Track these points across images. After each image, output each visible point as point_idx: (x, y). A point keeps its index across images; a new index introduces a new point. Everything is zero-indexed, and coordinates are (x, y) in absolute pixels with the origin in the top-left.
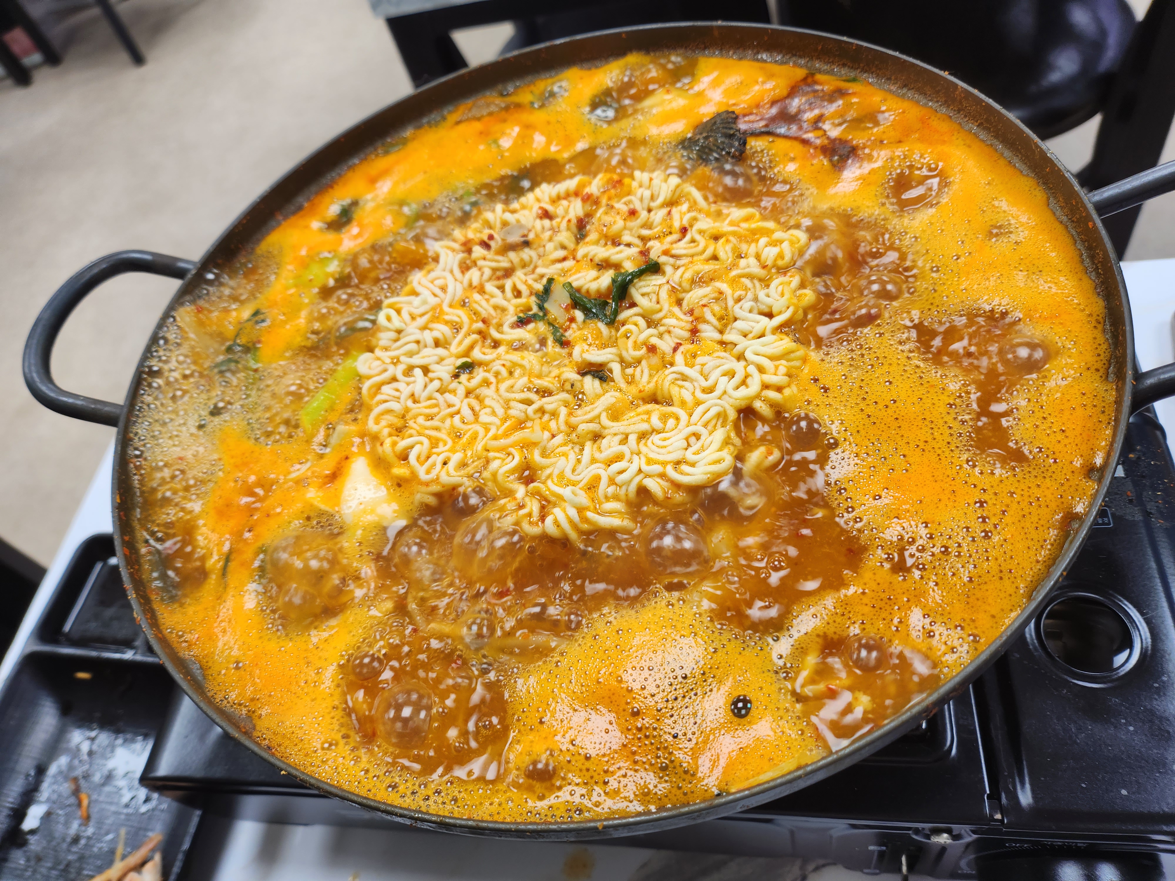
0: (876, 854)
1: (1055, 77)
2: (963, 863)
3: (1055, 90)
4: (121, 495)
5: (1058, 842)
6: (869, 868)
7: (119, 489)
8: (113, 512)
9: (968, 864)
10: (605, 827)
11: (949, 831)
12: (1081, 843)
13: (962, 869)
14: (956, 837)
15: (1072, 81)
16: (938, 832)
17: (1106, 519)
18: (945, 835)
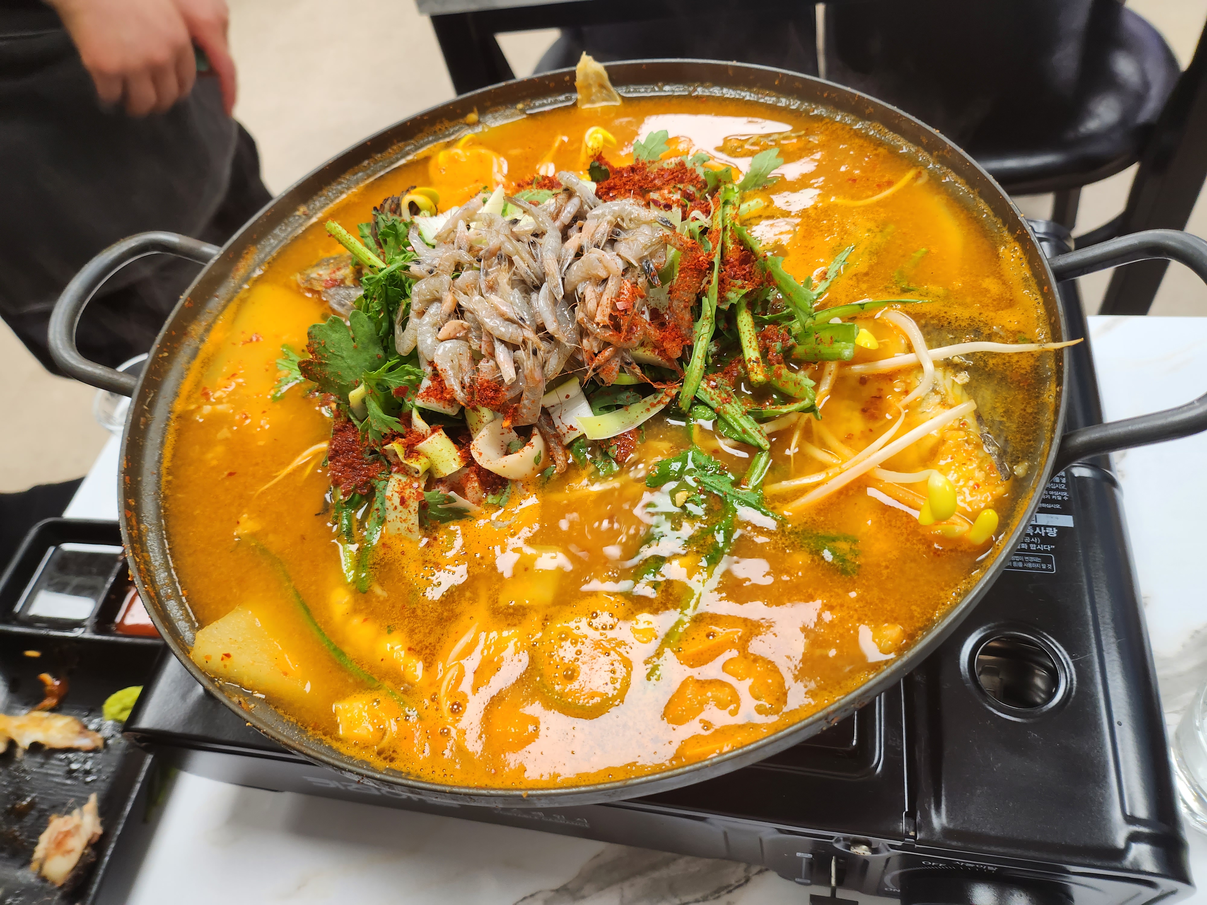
0: (804, 861)
1: (1092, 125)
2: (887, 879)
3: (1093, 137)
4: (128, 461)
5: (970, 864)
6: (801, 878)
7: (127, 456)
8: (119, 476)
9: (892, 880)
10: (529, 796)
11: (868, 844)
12: (992, 867)
13: (887, 887)
14: (875, 851)
15: (1111, 130)
16: (857, 843)
17: (1050, 566)
18: (864, 847)
